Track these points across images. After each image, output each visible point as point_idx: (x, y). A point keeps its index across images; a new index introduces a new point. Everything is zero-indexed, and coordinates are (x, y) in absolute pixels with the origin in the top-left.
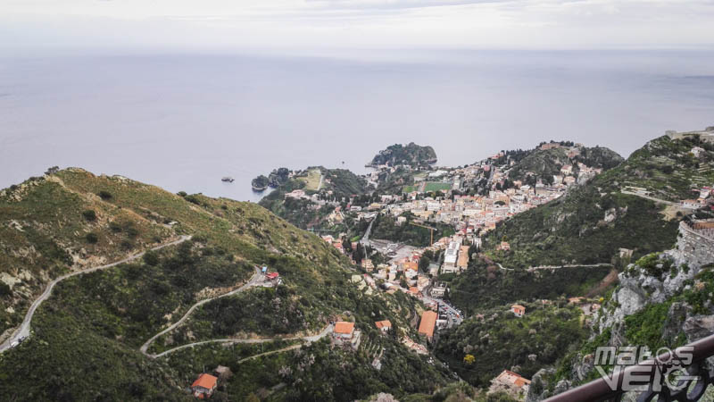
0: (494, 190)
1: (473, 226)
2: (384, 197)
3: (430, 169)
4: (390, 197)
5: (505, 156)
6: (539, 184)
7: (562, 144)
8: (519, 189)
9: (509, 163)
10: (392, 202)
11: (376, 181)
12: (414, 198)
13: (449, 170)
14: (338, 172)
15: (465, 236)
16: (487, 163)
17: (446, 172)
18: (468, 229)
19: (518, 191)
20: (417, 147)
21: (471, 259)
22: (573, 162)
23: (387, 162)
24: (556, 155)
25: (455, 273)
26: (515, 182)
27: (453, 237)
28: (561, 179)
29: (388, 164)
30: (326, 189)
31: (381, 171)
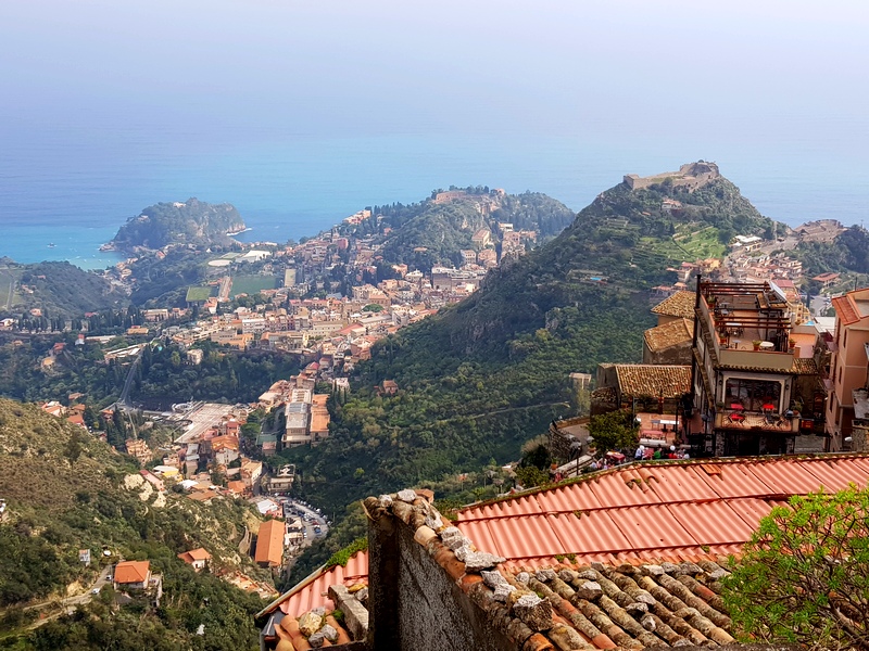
0: (360, 284)
1: (330, 356)
2: (151, 313)
3: (236, 249)
4: (164, 311)
5: (374, 218)
6: (438, 268)
7: (469, 191)
8: (403, 278)
9: (382, 231)
10: (172, 322)
11: (129, 278)
12: (213, 310)
13: (273, 249)
15: (319, 375)
16: (341, 232)
17: (267, 253)
18: (321, 362)
19: (403, 283)
20: (203, 206)
21: (333, 418)
22: (491, 222)
23: (145, 241)
24: (461, 214)
25: (308, 444)
26: (395, 267)
27: (295, 380)
28: (473, 255)
29: (148, 244)
30: (25, 307)
31: (136, 260)
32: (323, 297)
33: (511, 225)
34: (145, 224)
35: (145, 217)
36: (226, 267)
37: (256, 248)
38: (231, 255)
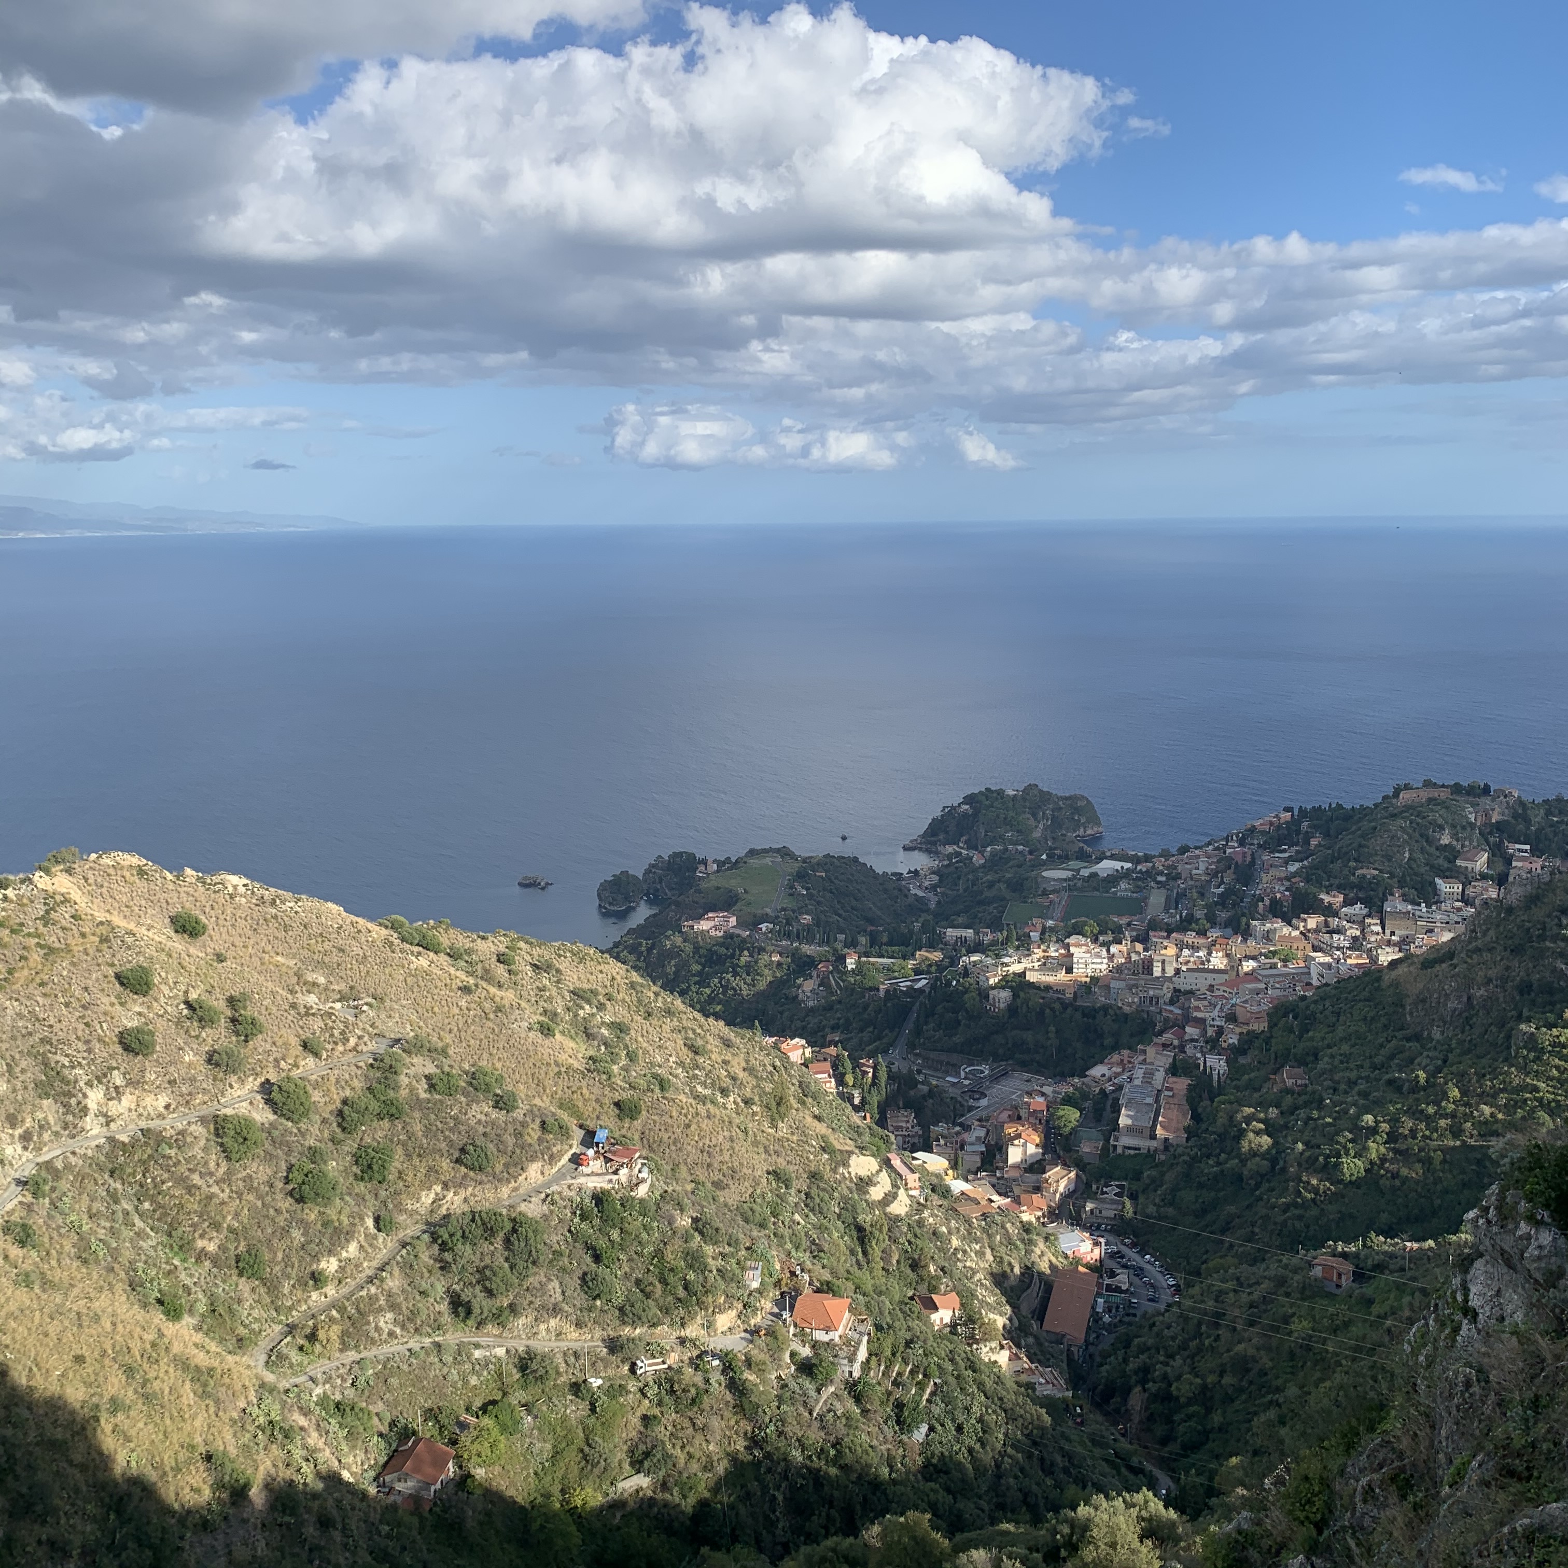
0: (1263, 918)
1: (1203, 1021)
2: (951, 933)
3: (1083, 856)
4: (969, 933)
5: (1295, 823)
6: (1395, 904)
7: (1457, 789)
8: (1336, 914)
9: (1307, 842)
10: (978, 947)
11: (933, 887)
13: (1136, 860)
14: (828, 862)
15: (1182, 1048)
16: (1242, 843)
17: (1128, 865)
18: (1188, 1029)
19: (1334, 922)
20: (1046, 797)
21: (1196, 1117)
22: (1492, 839)
23: (964, 839)
24: (1440, 821)
25: (1150, 1155)
26: (1322, 896)
27: (1144, 1052)
28: (1458, 888)
29: (966, 842)
30: (794, 911)
31: (946, 862)
32: (1202, 933)
33: (1528, 847)
34: (965, 815)
35: (967, 807)
36: (1065, 880)
37: (1113, 857)
38: (1073, 864)
